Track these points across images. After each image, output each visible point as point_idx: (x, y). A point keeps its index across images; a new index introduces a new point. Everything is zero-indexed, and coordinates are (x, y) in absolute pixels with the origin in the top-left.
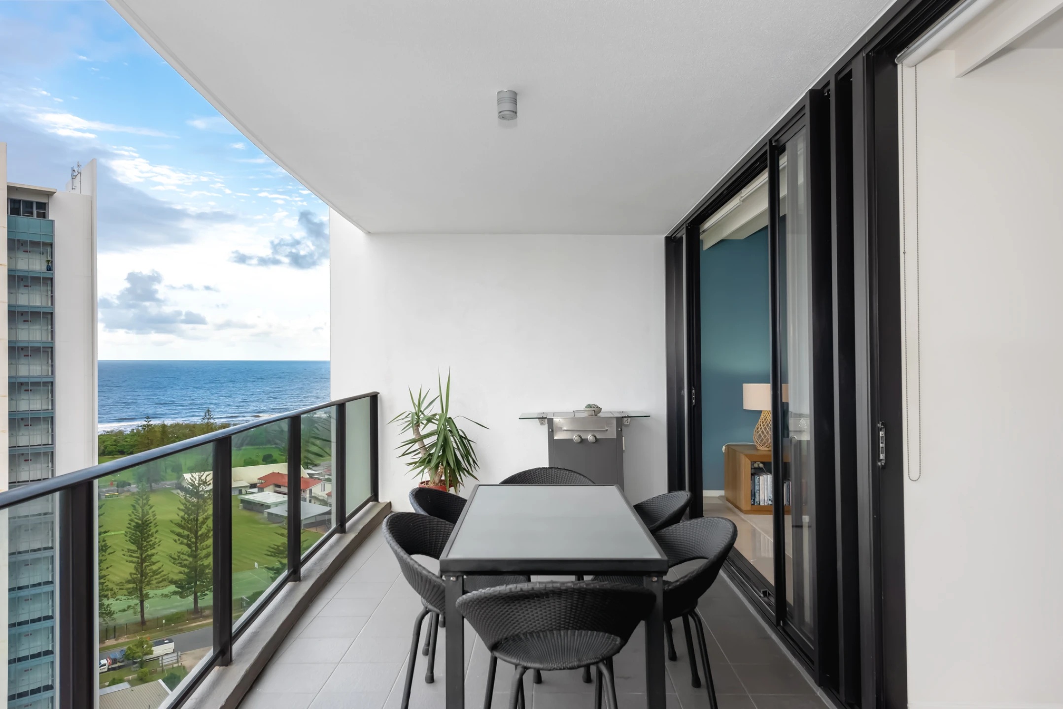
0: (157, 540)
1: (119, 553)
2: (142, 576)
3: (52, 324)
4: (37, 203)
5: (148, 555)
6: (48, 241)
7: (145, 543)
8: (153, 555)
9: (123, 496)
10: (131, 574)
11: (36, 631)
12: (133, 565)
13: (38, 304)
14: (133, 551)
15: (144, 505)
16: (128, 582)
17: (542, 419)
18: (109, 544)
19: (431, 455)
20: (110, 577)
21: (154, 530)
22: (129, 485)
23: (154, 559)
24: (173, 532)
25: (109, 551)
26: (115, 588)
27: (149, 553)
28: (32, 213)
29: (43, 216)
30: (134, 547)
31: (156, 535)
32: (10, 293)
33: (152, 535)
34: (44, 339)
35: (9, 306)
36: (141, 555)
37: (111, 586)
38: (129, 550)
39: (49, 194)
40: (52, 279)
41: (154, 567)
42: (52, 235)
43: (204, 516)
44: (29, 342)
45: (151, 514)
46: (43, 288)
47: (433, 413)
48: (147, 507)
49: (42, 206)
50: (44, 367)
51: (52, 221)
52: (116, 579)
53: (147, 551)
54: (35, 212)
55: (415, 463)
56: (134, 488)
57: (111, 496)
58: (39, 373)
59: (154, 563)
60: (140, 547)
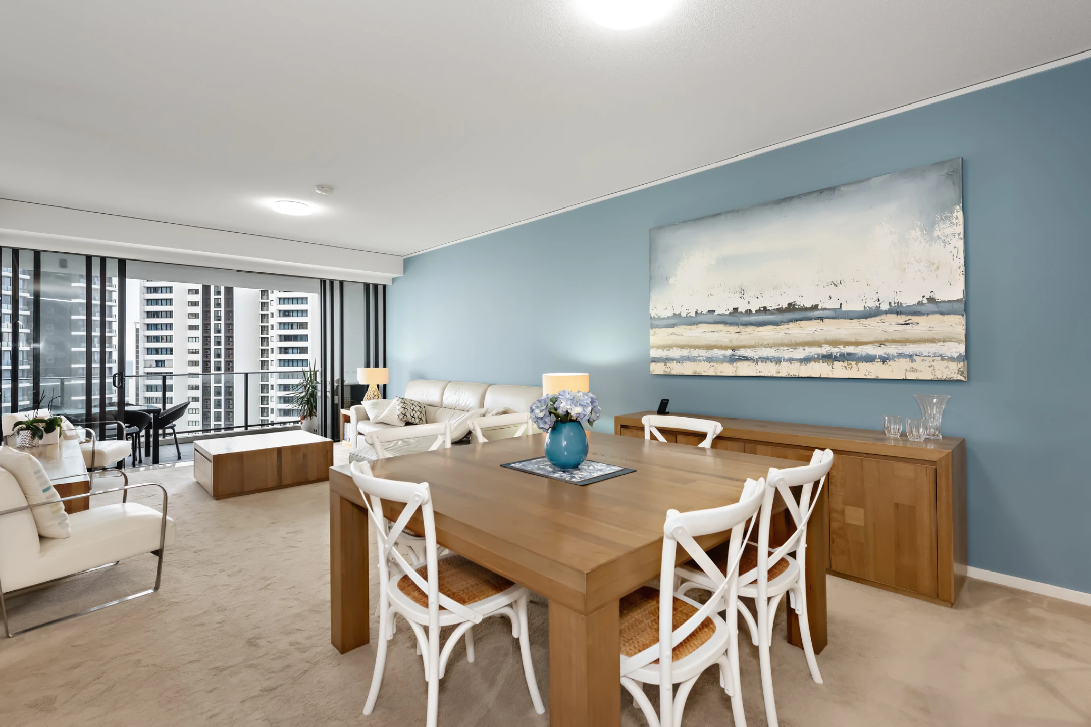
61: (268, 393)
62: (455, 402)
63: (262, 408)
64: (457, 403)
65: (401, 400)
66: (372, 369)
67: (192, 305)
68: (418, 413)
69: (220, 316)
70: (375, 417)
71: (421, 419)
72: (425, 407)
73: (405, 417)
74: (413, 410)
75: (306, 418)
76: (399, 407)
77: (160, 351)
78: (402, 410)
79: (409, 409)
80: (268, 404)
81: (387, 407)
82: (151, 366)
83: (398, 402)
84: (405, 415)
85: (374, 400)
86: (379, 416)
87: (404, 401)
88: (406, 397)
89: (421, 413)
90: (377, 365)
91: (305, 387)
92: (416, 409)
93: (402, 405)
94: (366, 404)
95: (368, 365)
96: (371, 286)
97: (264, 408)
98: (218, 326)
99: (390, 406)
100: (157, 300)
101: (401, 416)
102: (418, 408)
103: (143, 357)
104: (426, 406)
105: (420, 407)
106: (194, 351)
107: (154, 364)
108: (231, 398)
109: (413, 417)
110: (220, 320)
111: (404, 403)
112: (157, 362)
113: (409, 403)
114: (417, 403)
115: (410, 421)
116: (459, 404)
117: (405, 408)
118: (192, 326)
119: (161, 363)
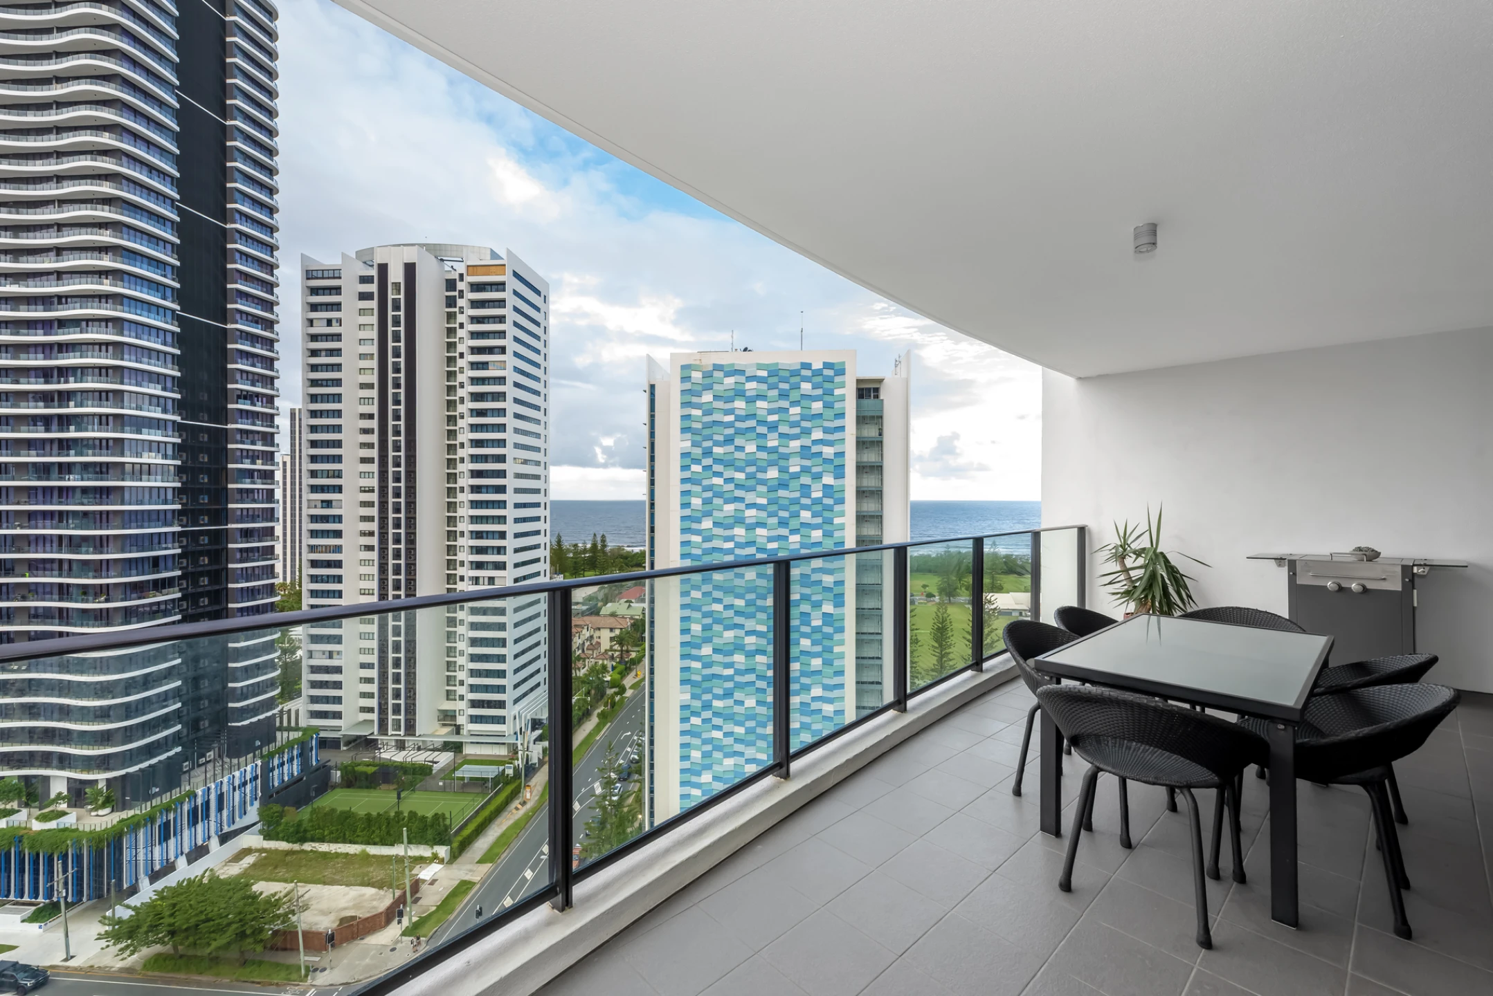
0: (953, 642)
1: (926, 647)
2: (941, 668)
3: (882, 474)
4: (874, 388)
5: (946, 653)
6: (879, 414)
7: (944, 643)
8: (949, 653)
9: (930, 604)
10: (934, 665)
11: (872, 691)
12: (936, 658)
13: (874, 460)
14: (936, 648)
15: (944, 613)
16: (932, 670)
17: (1280, 560)
18: (919, 639)
19: (1135, 587)
20: (920, 664)
21: (950, 634)
22: (934, 596)
23: (951, 656)
24: (964, 638)
25: (919, 644)
26: (923, 672)
27: (947, 651)
28: (870, 396)
29: (877, 397)
30: (936, 645)
31: (952, 638)
32: (857, 453)
33: (949, 638)
34: (877, 485)
35: (857, 462)
36: (941, 651)
37: (920, 670)
38: (933, 646)
39: (880, 381)
40: (881, 442)
41: (951, 663)
42: (882, 410)
43: (989, 629)
44: (868, 487)
45: (948, 621)
46: (877, 449)
47: (1142, 546)
48: (945, 615)
49: (877, 390)
50: (877, 505)
51: (882, 400)
52: (925, 667)
53: (945, 649)
54: (872, 395)
55: (1117, 593)
56: (937, 599)
57: (921, 603)
58: (873, 509)
59: (951, 660)
60: (941, 645)
61: (456, 541)
63: (448, 560)
77: (326, 488)
80: (455, 555)
82: (316, 507)
97: (451, 560)
103: (308, 496)
106: (367, 489)
107: (319, 504)
112: (323, 502)
118: (365, 458)
119: (328, 504)
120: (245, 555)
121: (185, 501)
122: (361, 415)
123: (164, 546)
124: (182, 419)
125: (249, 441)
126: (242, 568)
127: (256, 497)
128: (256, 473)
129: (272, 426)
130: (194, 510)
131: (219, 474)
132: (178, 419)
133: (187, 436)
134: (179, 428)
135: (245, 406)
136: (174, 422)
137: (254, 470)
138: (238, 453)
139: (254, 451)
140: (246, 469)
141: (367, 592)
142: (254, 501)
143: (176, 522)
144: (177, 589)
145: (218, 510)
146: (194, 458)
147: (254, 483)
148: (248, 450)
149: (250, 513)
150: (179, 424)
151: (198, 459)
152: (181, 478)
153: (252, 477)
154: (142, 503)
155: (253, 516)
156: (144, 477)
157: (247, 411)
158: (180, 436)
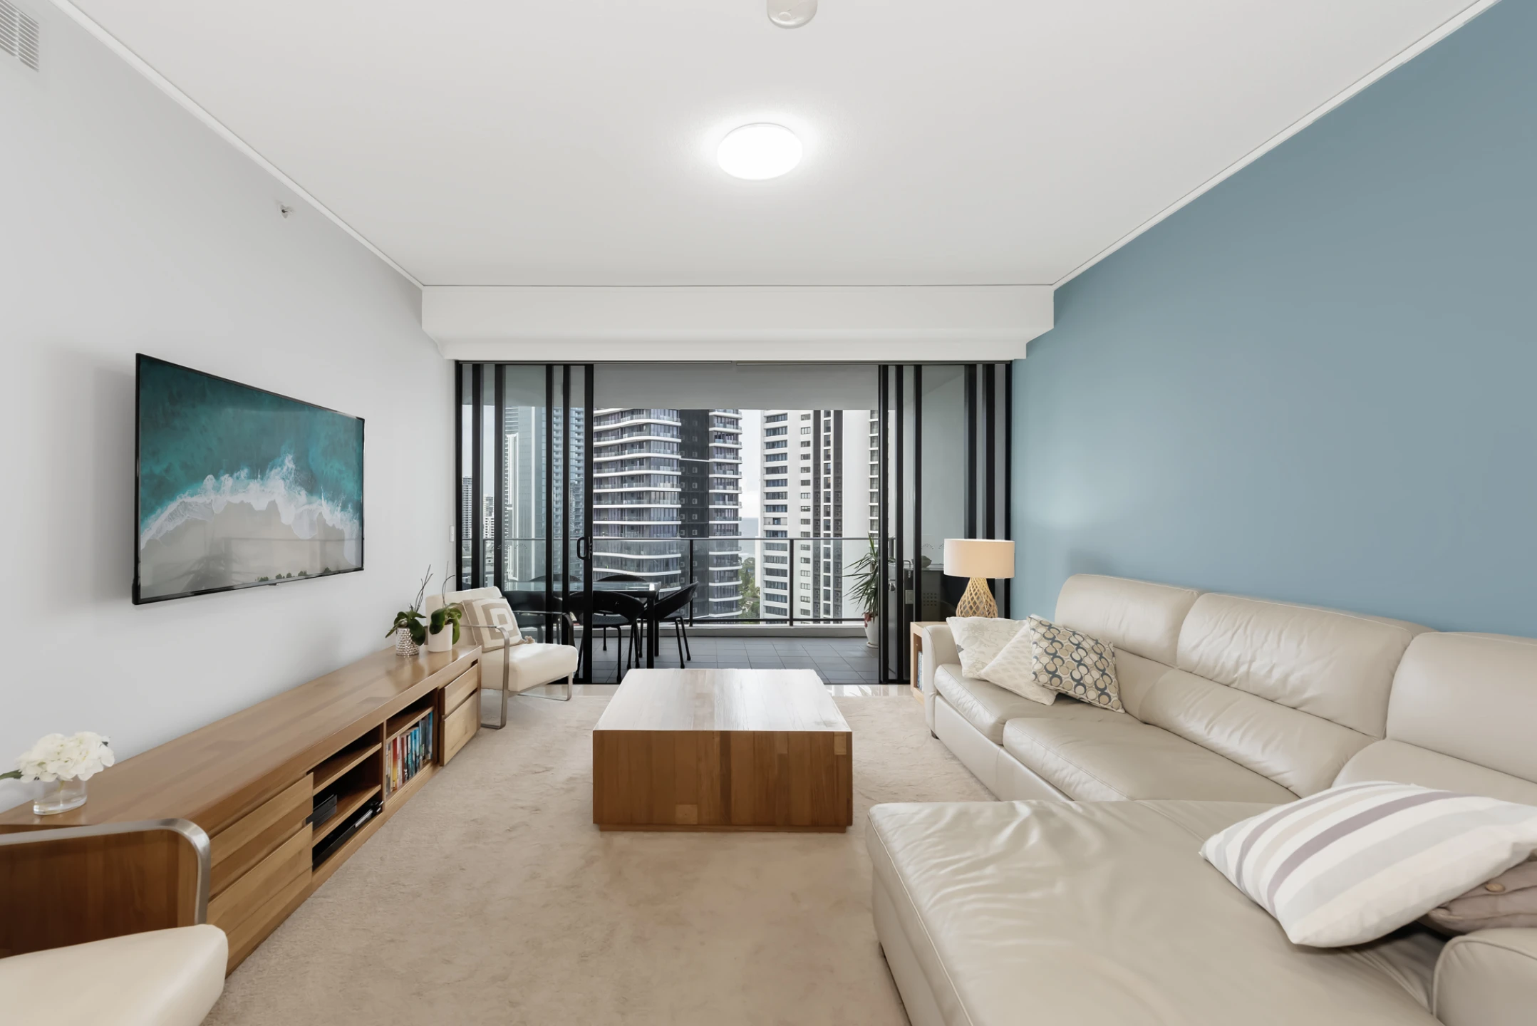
62: (1230, 664)
64: (1243, 669)
65: (1043, 630)
66: (980, 540)
67: (804, 459)
68: (1096, 674)
69: (830, 470)
70: (973, 665)
71: (1103, 692)
72: (1114, 655)
73: (1056, 680)
74: (1080, 663)
75: (872, 618)
76: (1037, 651)
77: (777, 508)
78: (1046, 659)
79: (1067, 659)
81: (1008, 640)
82: (769, 524)
83: (1037, 636)
84: (1054, 674)
85: (975, 617)
86: (984, 665)
87: (1052, 634)
88: (1058, 621)
89: (1104, 673)
90: (990, 534)
91: (873, 566)
92: (1087, 661)
93: (1045, 644)
94: (956, 625)
95: (971, 534)
96: (980, 371)
98: (827, 480)
99: (1013, 641)
100: (774, 455)
101: (1044, 678)
102: (1095, 658)
103: (763, 514)
104: (1118, 652)
105: (1101, 657)
106: (806, 508)
107: (772, 522)
108: (839, 561)
109: (1079, 682)
110: (829, 473)
111: (1053, 640)
112: (774, 519)
113: (1066, 642)
114: (1092, 643)
115: (1071, 693)
116: (1248, 673)
117: (1055, 655)
118: (804, 481)
119: (777, 521)
120: (719, 561)
121: (684, 518)
122: (802, 443)
123: (672, 551)
124: (682, 457)
125: (722, 471)
126: (717, 571)
127: (727, 515)
128: (727, 497)
129: (737, 458)
130: (689, 525)
131: (705, 498)
132: (679, 457)
133: (686, 469)
134: (681, 464)
135: (719, 444)
136: (678, 460)
137: (725, 494)
138: (715, 481)
139: (725, 478)
140: (720, 493)
141: (806, 599)
142: (725, 519)
143: (678, 534)
144: (678, 583)
145: (703, 525)
146: (690, 485)
147: (725, 504)
148: (721, 478)
149: (723, 528)
150: (681, 461)
151: (691, 487)
152: (682, 501)
153: (724, 500)
154: (660, 520)
155: (724, 530)
156: (661, 501)
157: (721, 448)
158: (681, 470)
